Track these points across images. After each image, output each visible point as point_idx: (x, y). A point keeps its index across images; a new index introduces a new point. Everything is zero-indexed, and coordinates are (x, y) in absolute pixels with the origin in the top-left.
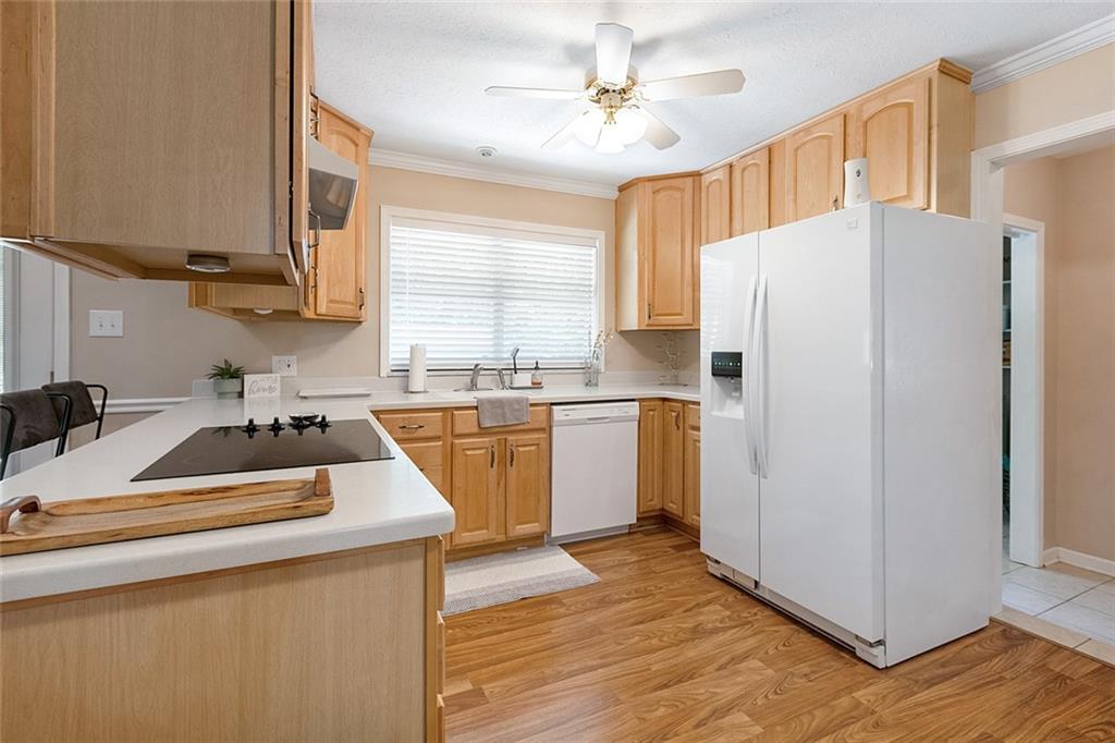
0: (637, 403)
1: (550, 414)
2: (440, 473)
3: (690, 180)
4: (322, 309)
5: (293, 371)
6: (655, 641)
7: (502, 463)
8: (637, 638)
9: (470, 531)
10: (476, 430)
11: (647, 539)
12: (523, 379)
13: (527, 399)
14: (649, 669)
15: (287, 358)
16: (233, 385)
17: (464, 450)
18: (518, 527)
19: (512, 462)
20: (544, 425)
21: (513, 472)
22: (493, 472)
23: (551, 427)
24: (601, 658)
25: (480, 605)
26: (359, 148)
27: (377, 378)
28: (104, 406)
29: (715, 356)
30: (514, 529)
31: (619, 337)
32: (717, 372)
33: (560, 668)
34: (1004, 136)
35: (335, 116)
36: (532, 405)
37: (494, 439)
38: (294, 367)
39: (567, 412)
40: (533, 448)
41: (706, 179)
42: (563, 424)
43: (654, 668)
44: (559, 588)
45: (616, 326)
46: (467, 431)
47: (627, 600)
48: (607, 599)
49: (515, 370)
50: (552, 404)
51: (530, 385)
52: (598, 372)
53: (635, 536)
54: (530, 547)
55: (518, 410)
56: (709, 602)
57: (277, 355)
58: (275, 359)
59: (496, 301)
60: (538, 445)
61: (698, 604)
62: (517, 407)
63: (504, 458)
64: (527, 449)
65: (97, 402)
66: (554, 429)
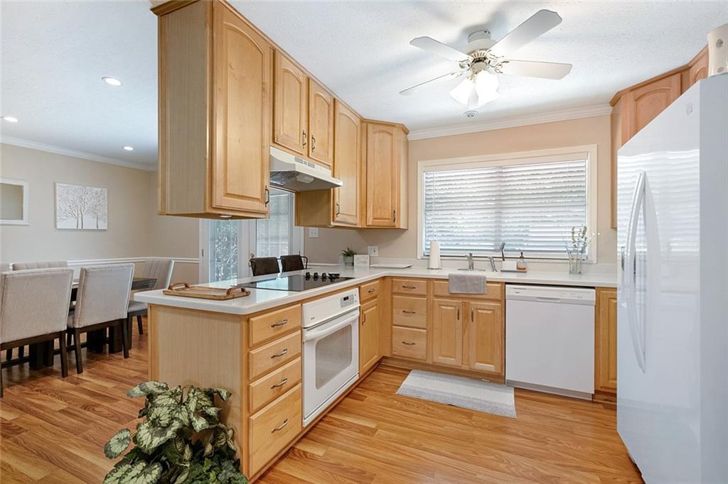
0: (594, 290)
1: (504, 290)
2: (426, 316)
4: (370, 223)
5: (377, 254)
6: (502, 466)
7: (466, 317)
8: (493, 457)
9: (444, 356)
10: (447, 294)
11: (605, 411)
12: (511, 265)
13: (484, 278)
14: (475, 475)
15: (373, 247)
16: (349, 259)
17: (440, 305)
18: (477, 363)
19: (472, 319)
20: (499, 297)
21: (473, 325)
22: (460, 322)
23: (505, 299)
24: (452, 453)
25: (423, 397)
26: (394, 136)
27: (415, 259)
28: (306, 265)
30: (474, 364)
33: (423, 444)
35: (377, 124)
36: (488, 282)
37: (461, 301)
38: (377, 252)
39: (518, 291)
40: (490, 312)
42: (515, 298)
43: (479, 476)
44: (479, 409)
45: (612, 224)
46: (442, 294)
47: (519, 436)
48: (504, 430)
49: (503, 258)
50: (506, 283)
51: (516, 270)
53: (595, 406)
54: (491, 381)
55: (477, 285)
56: (593, 471)
57: (371, 245)
58: (369, 247)
59: (497, 210)
60: (493, 310)
61: (580, 467)
62: (476, 282)
63: (467, 315)
64: (485, 312)
65: (304, 264)
66: (508, 301)
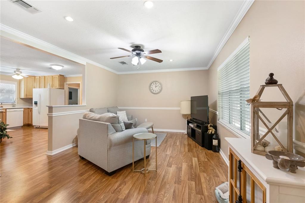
0: (23, 109)
1: (6, 110)
3: (33, 77)
23: (6, 112)
29: (35, 102)
31: (20, 99)
32: (35, 104)
34: (66, 82)
39: (9, 110)
41: (36, 78)
42: (9, 112)
45: (19, 97)
52: (15, 105)
66: (7, 113)
